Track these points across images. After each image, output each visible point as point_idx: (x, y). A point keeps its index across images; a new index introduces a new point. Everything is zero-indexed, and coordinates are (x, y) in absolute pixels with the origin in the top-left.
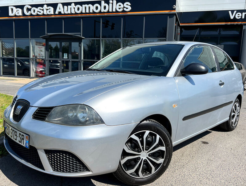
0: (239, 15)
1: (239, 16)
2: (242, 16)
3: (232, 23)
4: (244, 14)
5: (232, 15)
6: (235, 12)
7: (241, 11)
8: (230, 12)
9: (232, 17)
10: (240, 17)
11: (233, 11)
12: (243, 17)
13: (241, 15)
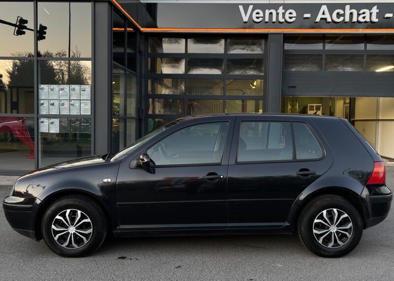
0: (258, 13)
1: (258, 15)
2: (264, 17)
3: (248, 31)
4: (267, 12)
5: (246, 15)
6: (251, 7)
7: (263, 7)
8: (241, 7)
9: (246, 19)
10: (260, 19)
11: (246, 7)
12: (267, 19)
13: (261, 14)
